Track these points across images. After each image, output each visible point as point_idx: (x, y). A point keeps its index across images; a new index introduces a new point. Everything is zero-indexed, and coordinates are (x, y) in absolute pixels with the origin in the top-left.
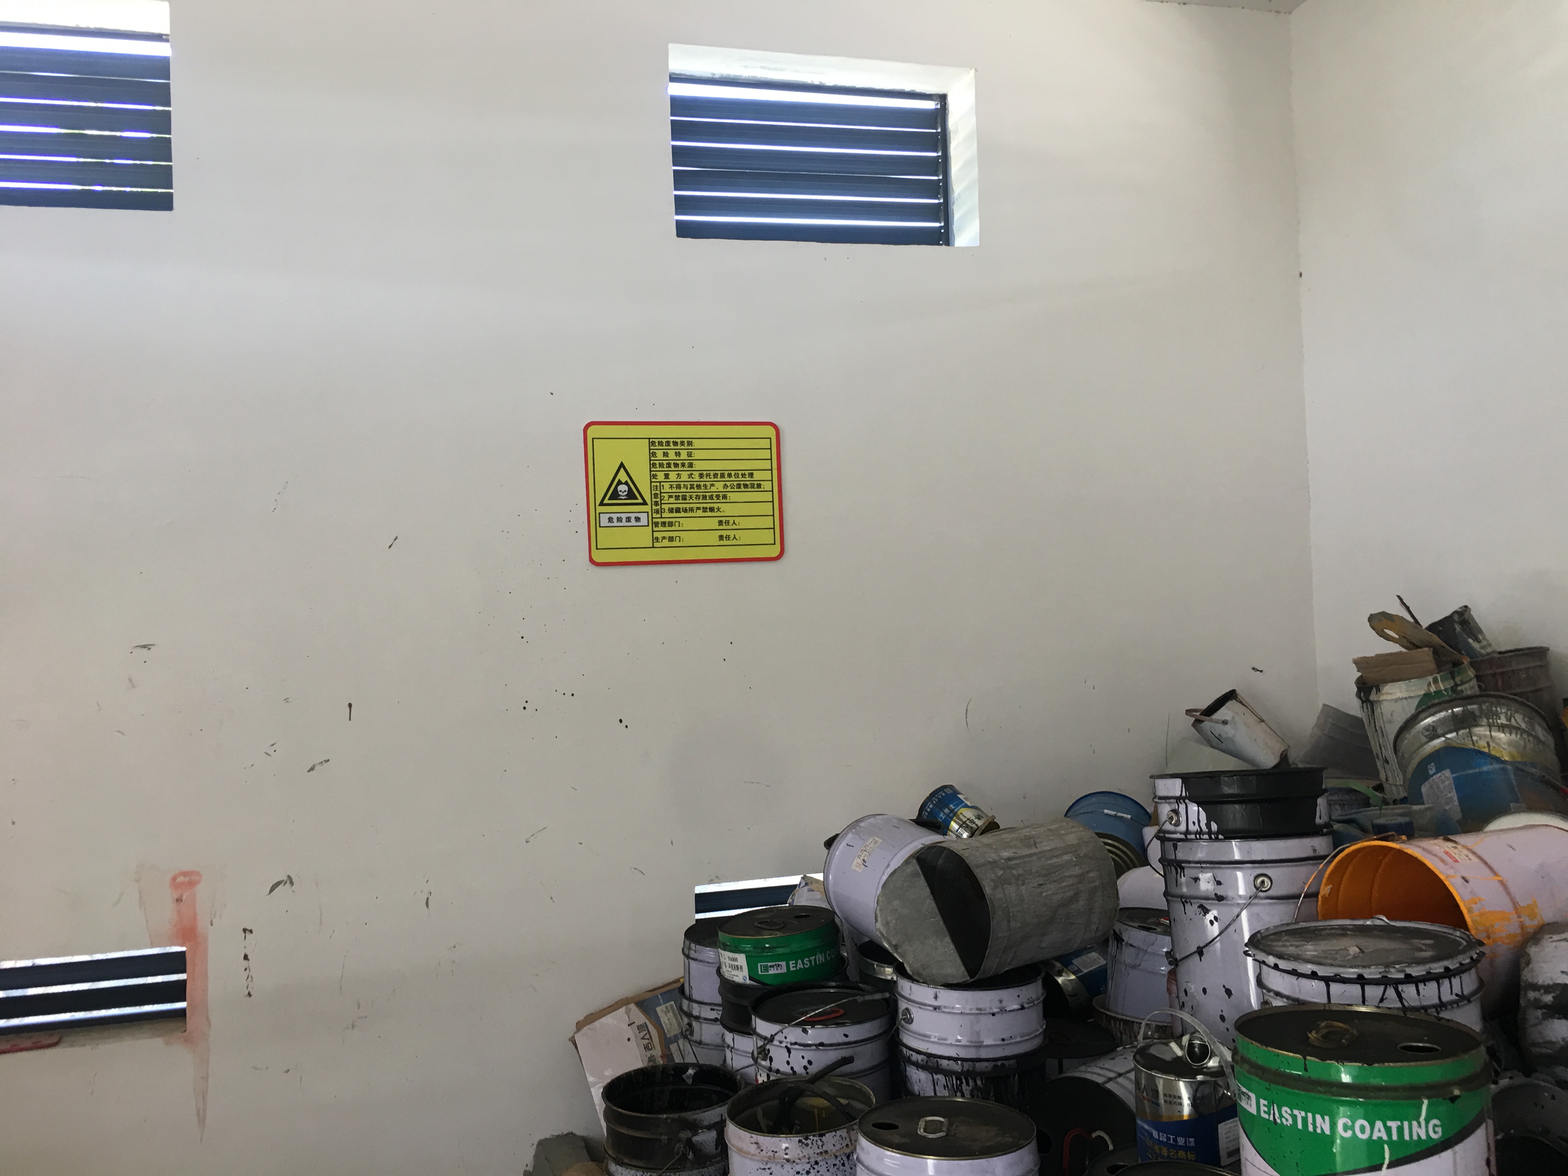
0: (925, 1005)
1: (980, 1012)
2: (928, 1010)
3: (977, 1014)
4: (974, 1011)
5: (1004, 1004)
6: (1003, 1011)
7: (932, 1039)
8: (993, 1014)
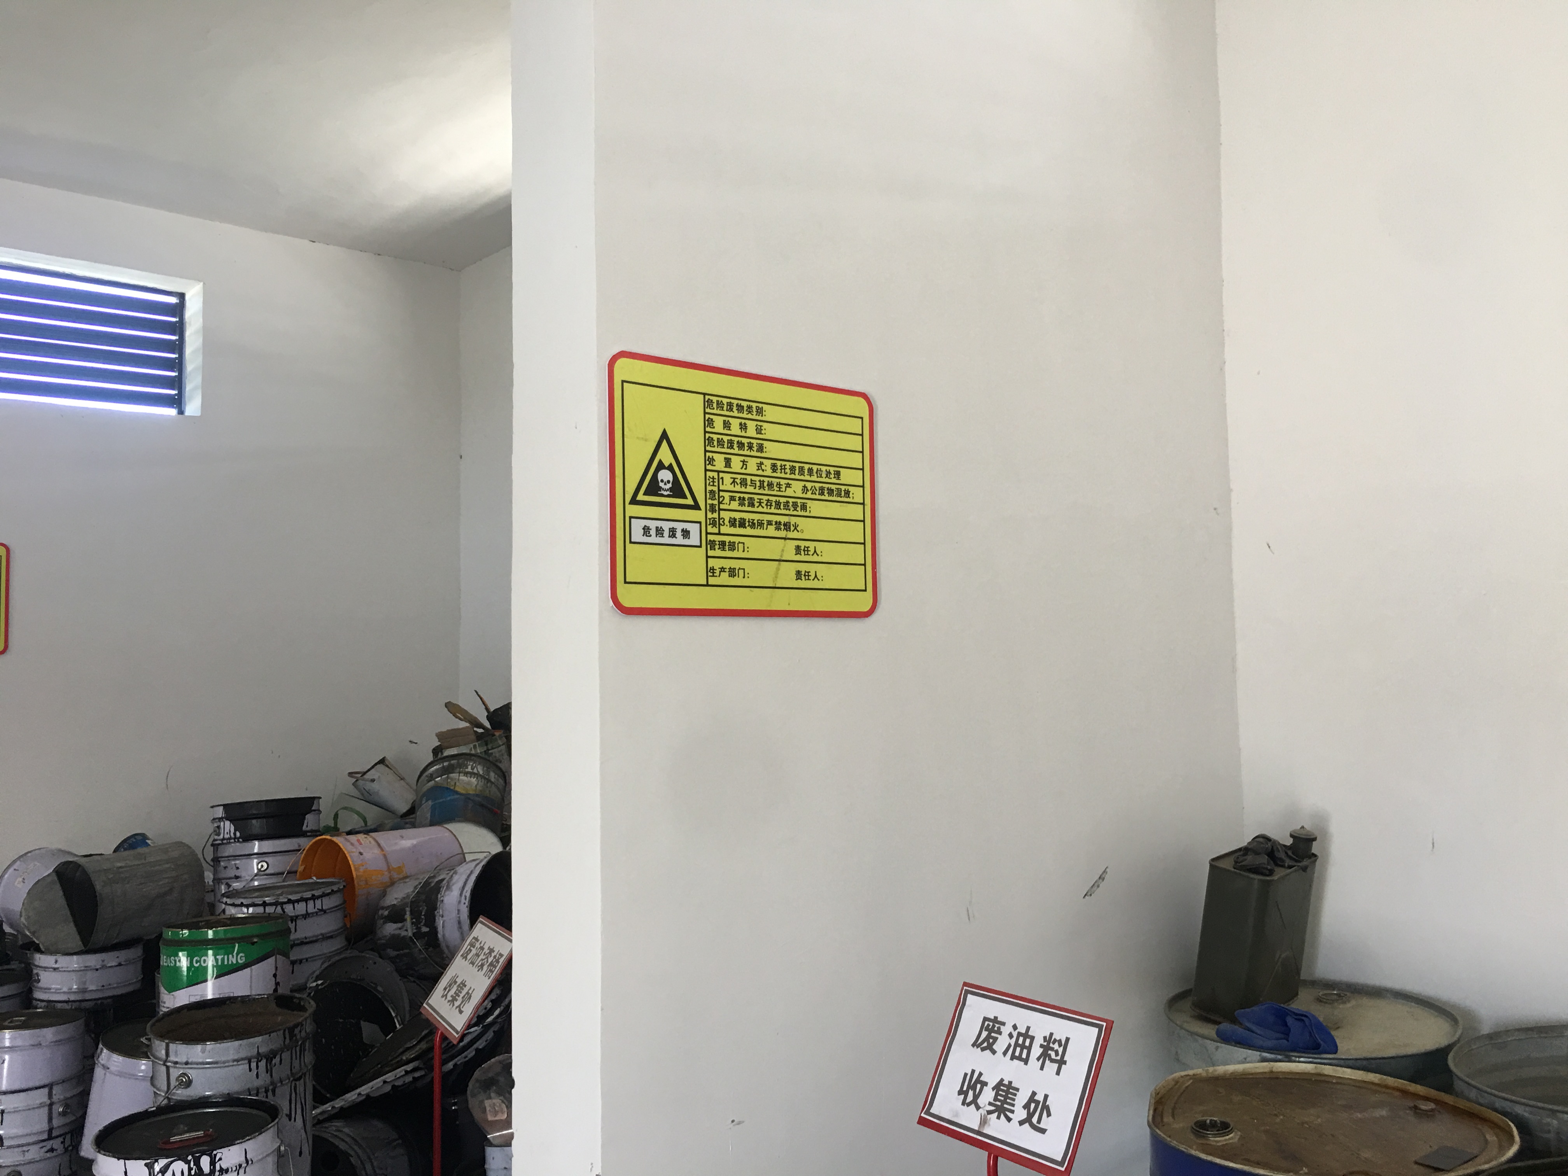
0: (47, 968)
1: (87, 969)
2: (50, 971)
3: (84, 970)
4: (83, 968)
5: (105, 963)
6: (104, 967)
7: (52, 991)
8: (97, 970)
